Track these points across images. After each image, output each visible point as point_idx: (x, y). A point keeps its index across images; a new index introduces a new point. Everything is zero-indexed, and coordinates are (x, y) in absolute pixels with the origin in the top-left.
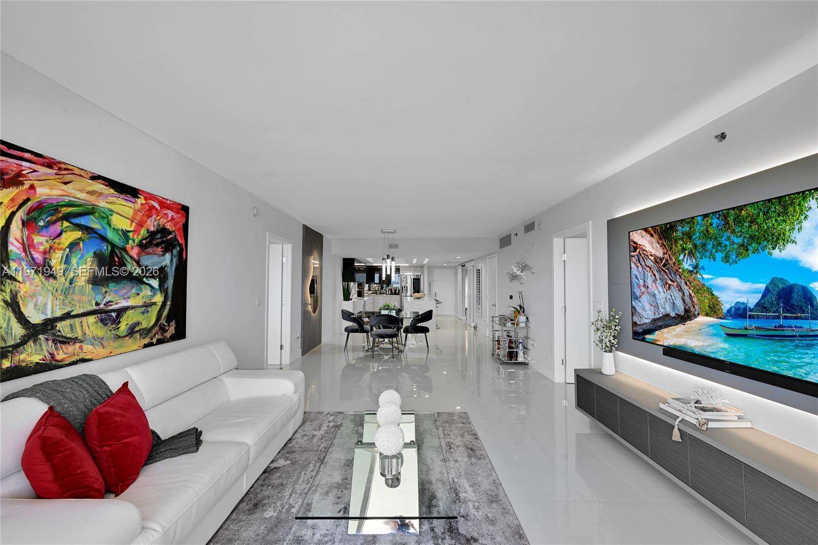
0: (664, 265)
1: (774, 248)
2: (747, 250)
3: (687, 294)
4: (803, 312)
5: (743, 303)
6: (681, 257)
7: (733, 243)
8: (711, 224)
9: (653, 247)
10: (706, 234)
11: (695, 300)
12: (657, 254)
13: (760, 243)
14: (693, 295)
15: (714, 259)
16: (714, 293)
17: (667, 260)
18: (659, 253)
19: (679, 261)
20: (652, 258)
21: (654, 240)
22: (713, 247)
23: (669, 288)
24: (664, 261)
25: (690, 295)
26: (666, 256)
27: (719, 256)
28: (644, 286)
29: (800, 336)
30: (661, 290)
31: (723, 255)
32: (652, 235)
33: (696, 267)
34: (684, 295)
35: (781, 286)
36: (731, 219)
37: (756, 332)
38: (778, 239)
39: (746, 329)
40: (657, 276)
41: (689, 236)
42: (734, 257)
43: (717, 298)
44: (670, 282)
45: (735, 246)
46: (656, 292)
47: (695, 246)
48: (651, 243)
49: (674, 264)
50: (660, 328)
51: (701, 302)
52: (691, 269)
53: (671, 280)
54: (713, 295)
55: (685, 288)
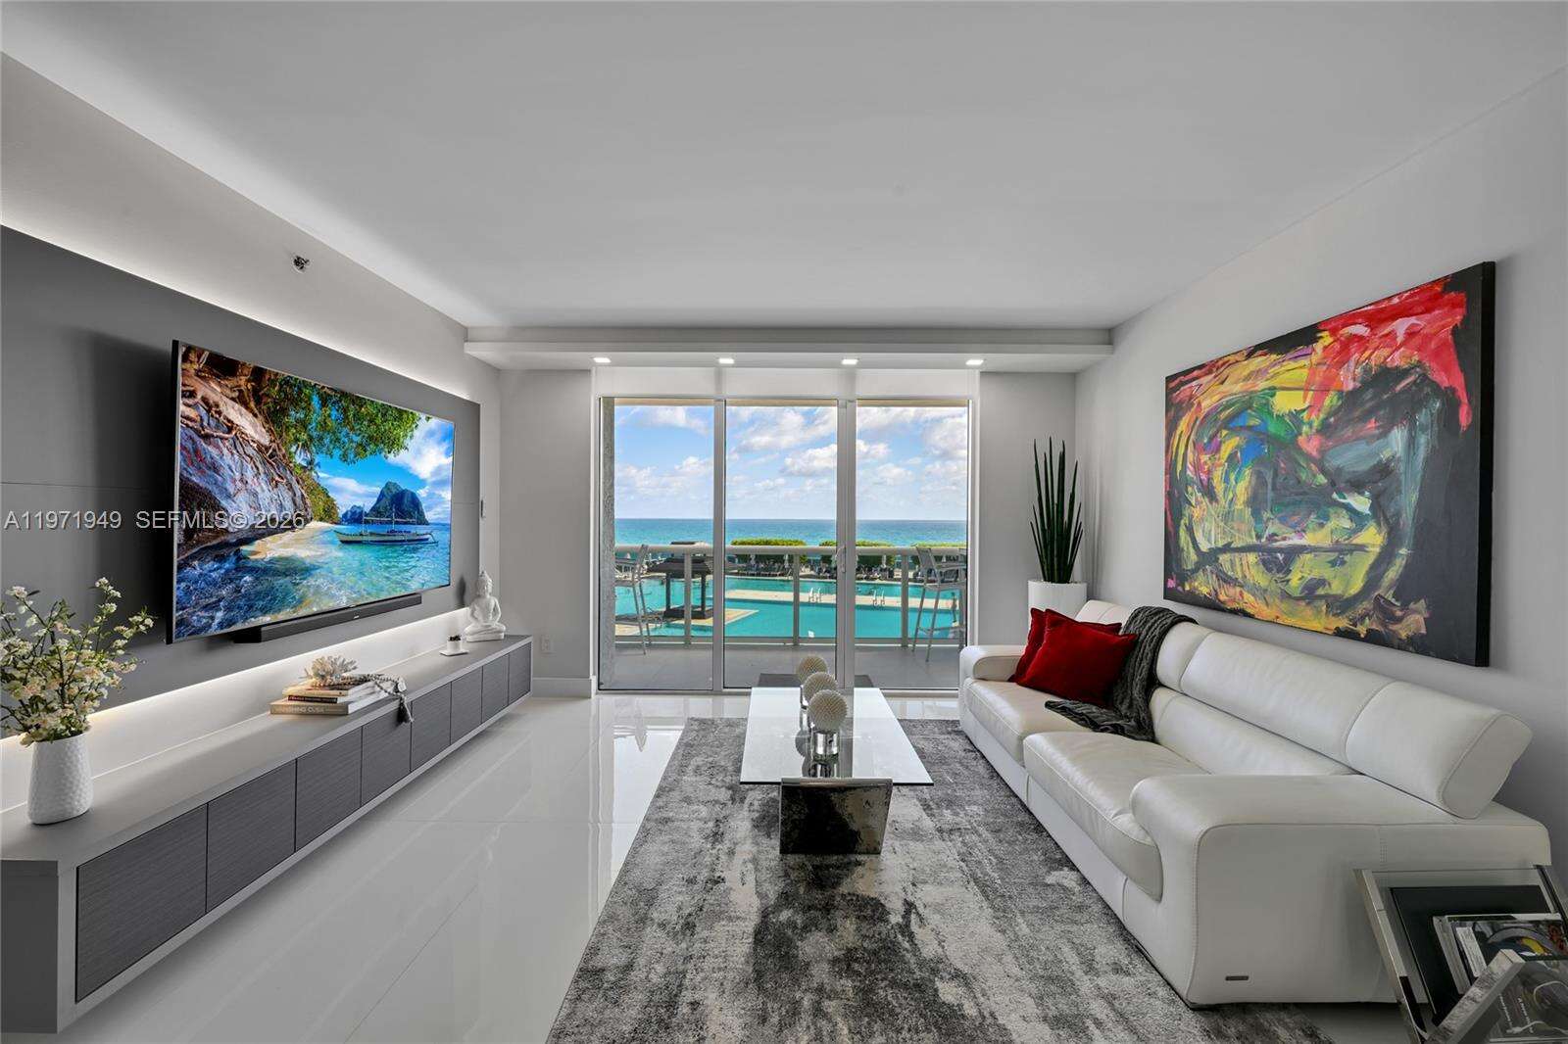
0: (271, 456)
1: (389, 452)
2: (365, 451)
3: (298, 494)
4: (411, 517)
5: (359, 507)
6: (293, 449)
7: (352, 442)
8: (329, 416)
9: (256, 432)
10: (324, 426)
11: (308, 501)
12: (262, 441)
13: (377, 446)
14: (306, 495)
15: (332, 457)
16: (330, 494)
17: (274, 450)
18: (265, 440)
19: (290, 453)
20: (255, 445)
21: (258, 422)
22: (331, 442)
23: (276, 486)
24: (271, 451)
25: (303, 495)
26: (274, 445)
27: (337, 453)
28: (241, 480)
29: (409, 541)
30: (265, 487)
31: (341, 452)
32: (255, 415)
33: (310, 463)
34: (295, 495)
35: (394, 491)
36: (351, 414)
37: (370, 538)
38: (393, 443)
39: (361, 535)
40: (260, 468)
41: (303, 424)
42: (352, 456)
43: (333, 500)
44: (277, 478)
45: (354, 445)
46: (258, 490)
47: (311, 438)
48: (254, 426)
49: (284, 456)
50: (261, 536)
51: (315, 505)
52: (304, 464)
53: (279, 476)
54: (329, 497)
55: (296, 487)
